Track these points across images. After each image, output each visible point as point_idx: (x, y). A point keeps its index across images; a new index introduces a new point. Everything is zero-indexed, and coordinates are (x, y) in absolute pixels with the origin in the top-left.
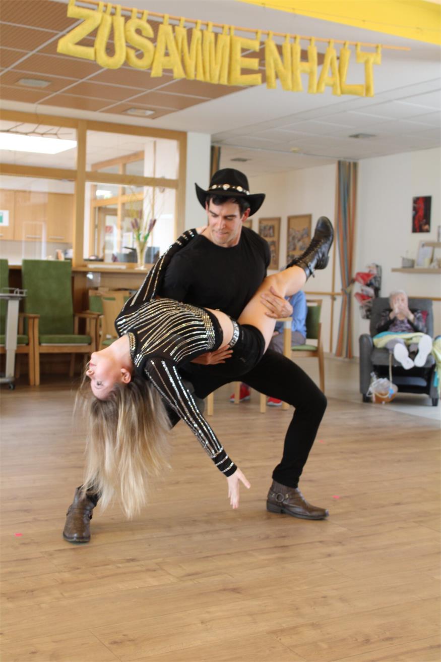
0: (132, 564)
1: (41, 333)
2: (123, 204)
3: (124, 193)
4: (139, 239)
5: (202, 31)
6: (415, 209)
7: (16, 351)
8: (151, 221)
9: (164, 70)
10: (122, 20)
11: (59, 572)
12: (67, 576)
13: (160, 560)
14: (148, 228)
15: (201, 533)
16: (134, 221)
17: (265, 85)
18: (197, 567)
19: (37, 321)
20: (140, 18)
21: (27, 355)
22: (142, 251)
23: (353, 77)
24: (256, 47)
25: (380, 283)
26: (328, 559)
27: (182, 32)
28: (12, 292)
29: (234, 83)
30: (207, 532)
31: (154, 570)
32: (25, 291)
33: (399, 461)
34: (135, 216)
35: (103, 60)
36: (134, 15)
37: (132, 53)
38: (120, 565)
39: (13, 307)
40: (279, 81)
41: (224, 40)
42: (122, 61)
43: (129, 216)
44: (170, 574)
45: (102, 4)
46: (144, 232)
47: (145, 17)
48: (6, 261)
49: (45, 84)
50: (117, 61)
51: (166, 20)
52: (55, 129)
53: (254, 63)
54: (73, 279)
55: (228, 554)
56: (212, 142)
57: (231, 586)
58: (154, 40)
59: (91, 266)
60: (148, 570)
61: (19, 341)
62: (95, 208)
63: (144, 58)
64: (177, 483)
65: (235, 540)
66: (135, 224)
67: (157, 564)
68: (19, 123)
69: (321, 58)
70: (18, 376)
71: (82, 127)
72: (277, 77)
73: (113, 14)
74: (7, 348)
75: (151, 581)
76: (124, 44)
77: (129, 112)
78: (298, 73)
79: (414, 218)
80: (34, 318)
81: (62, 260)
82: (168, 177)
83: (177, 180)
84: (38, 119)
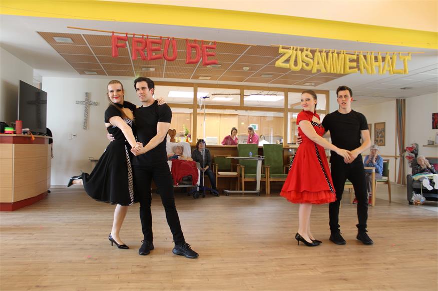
0: (304, 266)
1: (270, 173)
5: (332, 53)
6: (433, 118)
7: (261, 180)
9: (317, 70)
10: (300, 52)
11: (275, 267)
12: (278, 268)
13: (314, 265)
17: (359, 71)
18: (330, 269)
19: (269, 168)
20: (307, 50)
21: (265, 182)
23: (398, 66)
24: (355, 57)
25: (418, 152)
26: (387, 270)
27: (324, 54)
28: (259, 157)
29: (346, 73)
30: (335, 256)
31: (312, 269)
32: (264, 156)
33: (424, 231)
35: (293, 68)
36: (305, 50)
37: (304, 64)
38: (299, 266)
39: (260, 163)
40: (365, 70)
41: (342, 56)
42: (301, 67)
44: (319, 271)
45: (292, 47)
47: (309, 50)
49: (271, 76)
50: (298, 68)
51: (317, 51)
52: (276, 93)
53: (355, 64)
54: (283, 151)
57: (344, 278)
58: (313, 59)
59: (291, 146)
60: (310, 269)
61: (262, 176)
62: (292, 122)
63: (310, 66)
65: (346, 260)
67: (314, 267)
68: (262, 91)
69: (384, 59)
70: (261, 190)
71: (286, 91)
72: (364, 68)
73: (296, 50)
74: (257, 179)
75: (311, 273)
76: (301, 61)
77: (305, 84)
78: (374, 67)
79: (433, 123)
80: (267, 167)
81: (279, 144)
82: (322, 109)
83: (325, 111)
84: (269, 89)
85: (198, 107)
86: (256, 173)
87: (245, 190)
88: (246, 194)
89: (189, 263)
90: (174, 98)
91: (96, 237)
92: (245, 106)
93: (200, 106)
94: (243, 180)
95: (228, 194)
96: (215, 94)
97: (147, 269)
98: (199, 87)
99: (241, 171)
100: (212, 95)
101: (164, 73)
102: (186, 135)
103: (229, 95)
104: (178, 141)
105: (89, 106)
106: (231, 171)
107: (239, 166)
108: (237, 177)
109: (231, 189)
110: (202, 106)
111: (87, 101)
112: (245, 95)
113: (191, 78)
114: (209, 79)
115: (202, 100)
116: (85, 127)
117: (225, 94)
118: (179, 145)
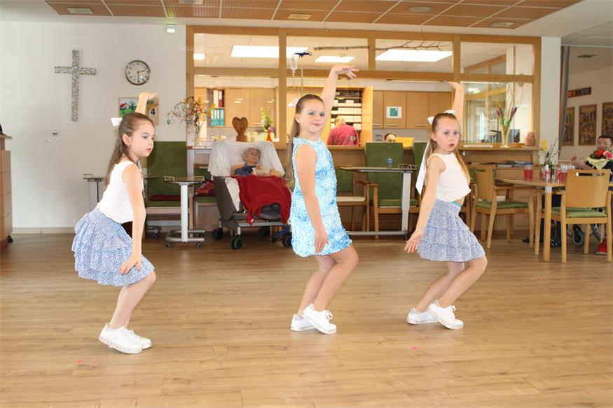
0: (503, 376)
2: (490, 97)
3: (490, 89)
4: (503, 124)
7: (409, 211)
8: (512, 109)
11: (446, 378)
12: (452, 382)
13: (526, 375)
14: (510, 114)
15: (560, 356)
16: (499, 110)
18: (558, 383)
22: (505, 133)
28: (406, 166)
30: (565, 356)
31: (522, 383)
32: (415, 166)
34: (500, 106)
38: (493, 377)
39: (407, 178)
43: (495, 106)
44: (534, 387)
46: (506, 118)
48: (401, 144)
49: (428, 9)
52: (437, 43)
55: (583, 375)
56: (562, 43)
57: (587, 401)
60: (516, 382)
61: (412, 204)
62: (467, 101)
64: (538, 315)
65: (588, 364)
66: (499, 113)
67: (524, 378)
68: (409, 41)
71: (457, 40)
74: (403, 209)
75: (519, 392)
77: (495, 25)
82: (525, 74)
83: (533, 76)
84: (423, 36)
85: (289, 73)
86: (400, 197)
87: (380, 230)
88: (381, 238)
89: (276, 371)
90: (242, 59)
91: (95, 324)
92: (377, 69)
93: (294, 72)
94: (377, 211)
96: (320, 48)
97: (193, 386)
98: (288, 35)
99: (372, 194)
100: (315, 49)
101: (221, 7)
102: (267, 128)
103: (347, 48)
104: (253, 140)
105: (80, 76)
106: (353, 195)
107: (368, 185)
108: (365, 206)
109: (353, 229)
110: (296, 71)
111: (76, 67)
112: (378, 49)
113: (273, 18)
114: (308, 18)
115: (296, 59)
116: (75, 118)
117: (340, 48)
118: (253, 147)
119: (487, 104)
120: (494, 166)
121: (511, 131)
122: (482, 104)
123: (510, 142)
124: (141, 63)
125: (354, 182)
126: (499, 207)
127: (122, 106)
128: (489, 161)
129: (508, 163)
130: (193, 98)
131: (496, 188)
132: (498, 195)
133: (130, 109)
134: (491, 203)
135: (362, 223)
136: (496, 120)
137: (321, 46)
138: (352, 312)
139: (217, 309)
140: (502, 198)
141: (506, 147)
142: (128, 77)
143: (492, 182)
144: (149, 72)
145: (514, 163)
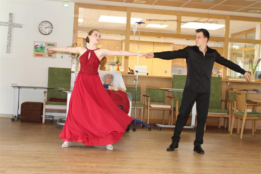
2: (245, 52)
3: (245, 47)
4: (252, 68)
8: (258, 59)
14: (257, 63)
16: (250, 60)
22: (253, 73)
34: (251, 58)
43: (248, 57)
46: (254, 65)
52: (216, 20)
54: (222, 85)
59: (230, 79)
62: (232, 53)
66: (250, 61)
68: (200, 18)
70: (196, 126)
71: (228, 19)
74: (192, 114)
77: (250, 11)
81: (217, 76)
84: (209, 16)
85: (132, 33)
90: (104, 23)
91: (19, 169)
92: (181, 34)
93: (135, 33)
94: (177, 114)
95: (161, 129)
96: (150, 20)
98: (132, 11)
99: (175, 104)
100: (147, 20)
102: (117, 63)
103: (165, 21)
104: (109, 70)
105: (13, 28)
106: (164, 104)
107: (173, 99)
108: (171, 111)
109: (163, 123)
110: (136, 32)
111: (11, 23)
112: (183, 22)
113: (124, 1)
114: (144, 3)
115: (136, 25)
116: (8, 51)
117: (161, 20)
118: (109, 73)
119: (243, 55)
120: (246, 91)
121: (257, 72)
122: (241, 56)
123: (256, 78)
124: (48, 23)
125: (165, 96)
126: (248, 115)
127: (36, 46)
128: (243, 89)
129: (254, 90)
130: (77, 44)
131: (247, 104)
132: (247, 108)
133: (40, 48)
134: (243, 113)
135: (168, 120)
136: (248, 65)
137: (151, 19)
138: (163, 170)
139: (87, 164)
140: (250, 110)
141: (253, 81)
142: (40, 30)
143: (245, 101)
144: (52, 28)
145: (258, 91)
